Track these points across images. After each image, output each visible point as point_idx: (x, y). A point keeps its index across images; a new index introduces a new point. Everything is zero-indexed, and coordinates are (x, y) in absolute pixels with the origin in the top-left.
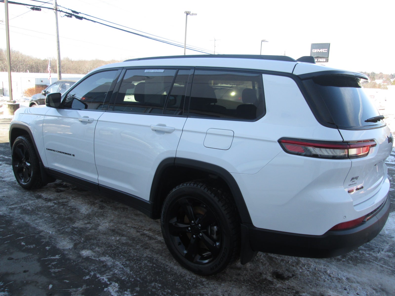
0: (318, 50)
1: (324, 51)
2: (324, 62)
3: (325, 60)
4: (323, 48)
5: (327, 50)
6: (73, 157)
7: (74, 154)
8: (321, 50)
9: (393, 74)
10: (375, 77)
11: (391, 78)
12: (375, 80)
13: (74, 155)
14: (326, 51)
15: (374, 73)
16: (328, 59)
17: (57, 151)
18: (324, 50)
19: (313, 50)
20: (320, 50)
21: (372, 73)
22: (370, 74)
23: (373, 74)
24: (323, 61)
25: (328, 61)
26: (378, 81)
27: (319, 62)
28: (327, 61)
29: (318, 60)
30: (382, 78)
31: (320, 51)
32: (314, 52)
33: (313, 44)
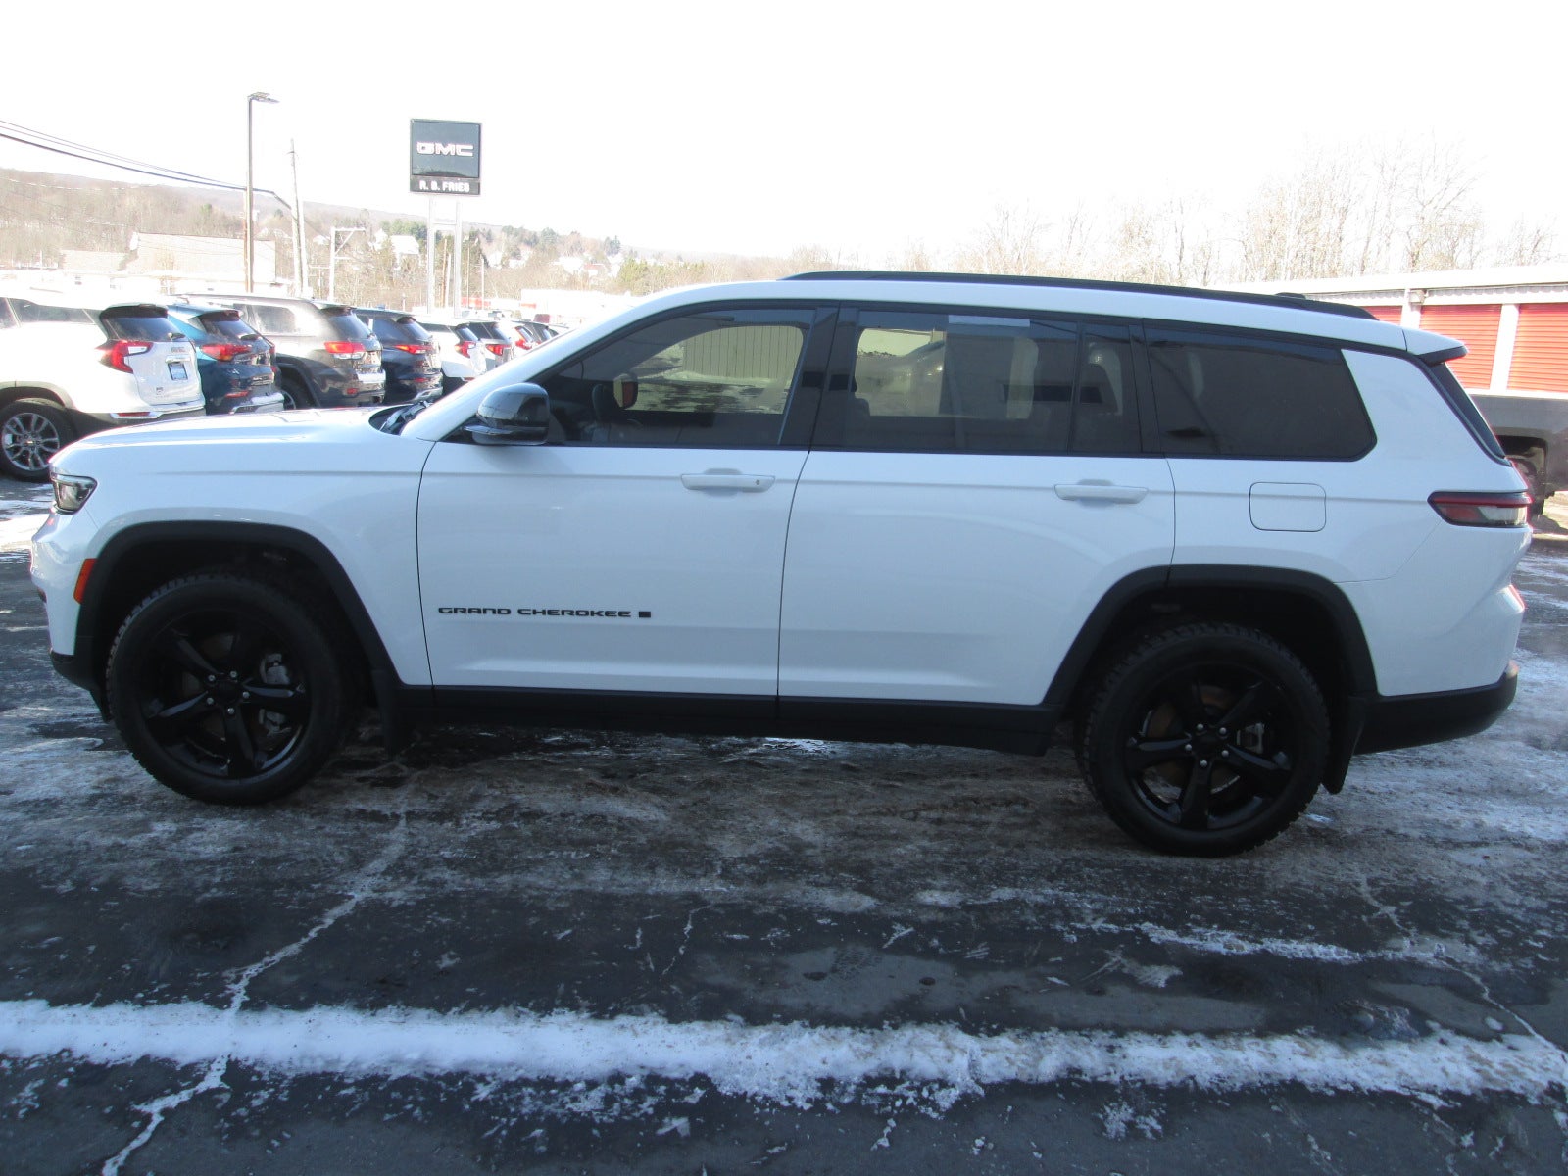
0: (439, 147)
1: (462, 150)
2: (464, 193)
3: (467, 187)
4: (457, 141)
5: (471, 147)
6: (644, 621)
7: (644, 609)
8: (451, 149)
9: (612, 238)
10: (559, 247)
11: (609, 254)
12: (560, 258)
13: (645, 615)
14: (471, 154)
15: (552, 233)
16: (479, 184)
17: (520, 611)
18: (459, 147)
19: (420, 145)
20: (444, 147)
21: (544, 233)
22: (539, 235)
23: (550, 234)
24: (460, 190)
25: (479, 193)
26: (571, 264)
27: (447, 192)
28: (476, 190)
29: (440, 185)
30: (582, 251)
31: (445, 151)
32: (422, 152)
33: (416, 121)
